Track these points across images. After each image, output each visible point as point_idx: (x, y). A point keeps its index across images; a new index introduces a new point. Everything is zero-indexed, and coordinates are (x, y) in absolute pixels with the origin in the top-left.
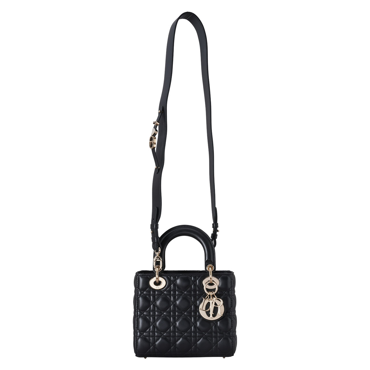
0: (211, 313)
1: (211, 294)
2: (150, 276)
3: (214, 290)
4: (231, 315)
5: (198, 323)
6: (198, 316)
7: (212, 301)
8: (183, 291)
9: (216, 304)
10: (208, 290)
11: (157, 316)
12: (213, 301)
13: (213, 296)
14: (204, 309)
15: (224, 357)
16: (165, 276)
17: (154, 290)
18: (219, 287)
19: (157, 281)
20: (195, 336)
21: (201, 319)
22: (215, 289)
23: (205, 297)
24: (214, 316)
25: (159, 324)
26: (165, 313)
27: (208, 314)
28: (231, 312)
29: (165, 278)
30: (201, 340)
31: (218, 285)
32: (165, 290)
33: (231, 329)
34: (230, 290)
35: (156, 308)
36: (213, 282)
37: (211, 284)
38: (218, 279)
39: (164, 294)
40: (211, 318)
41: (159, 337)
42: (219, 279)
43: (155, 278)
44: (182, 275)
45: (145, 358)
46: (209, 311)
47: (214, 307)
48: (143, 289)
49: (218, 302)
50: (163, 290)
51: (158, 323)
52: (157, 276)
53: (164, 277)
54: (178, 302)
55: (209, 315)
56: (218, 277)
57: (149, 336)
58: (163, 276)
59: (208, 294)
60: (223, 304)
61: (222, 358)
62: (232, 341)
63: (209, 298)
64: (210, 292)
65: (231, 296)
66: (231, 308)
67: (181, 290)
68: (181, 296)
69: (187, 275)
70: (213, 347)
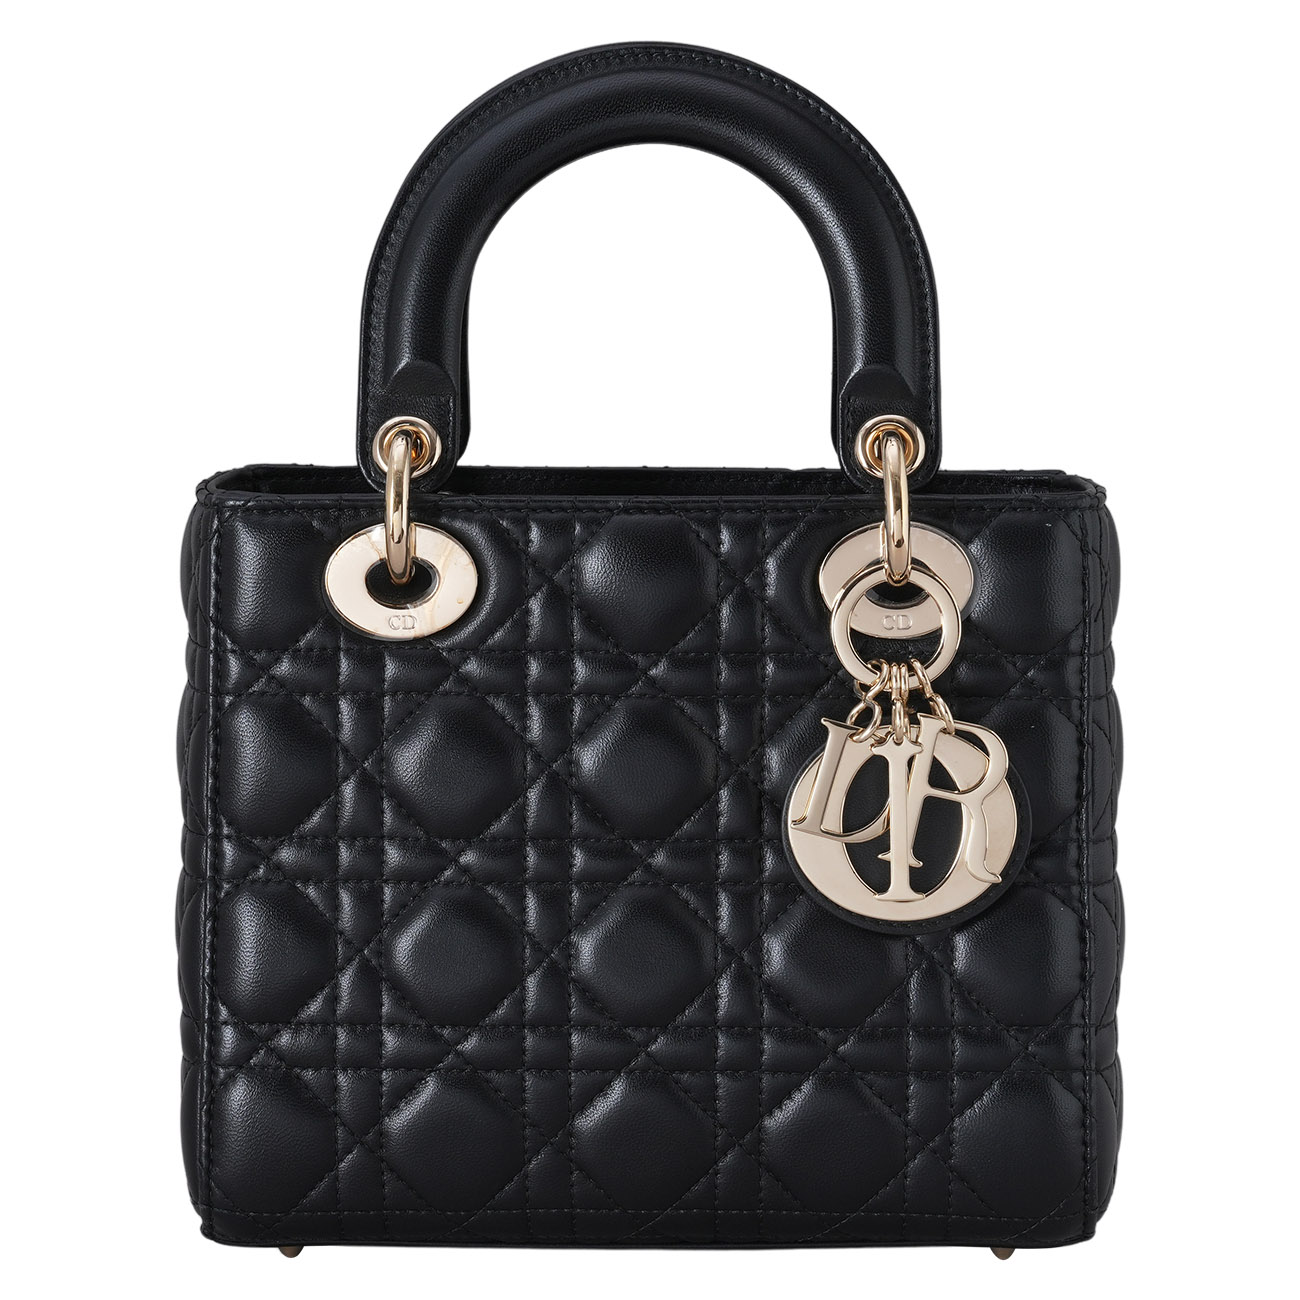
0: (900, 858)
1: (899, 681)
2: (333, 513)
3: (924, 648)
4: (1074, 873)
5: (775, 950)
7: (907, 749)
8: (640, 659)
9: (939, 776)
10: (868, 647)
11: (400, 877)
12: (914, 749)
13: (918, 703)
14: (834, 820)
15: (1003, 1249)
16: (468, 520)
17: (370, 648)
18: (968, 624)
19: (398, 565)
20: (746, 1066)
21: (798, 914)
22: (934, 637)
23: (839, 718)
24: (924, 880)
25: (421, 948)
26: (468, 858)
28: (1073, 852)
29: (474, 532)
30: (798, 1098)
31: (961, 604)
32: (467, 650)
33: (1078, 1006)
34: (1075, 644)
35: (386, 804)
36: (917, 578)
37: (898, 594)
38: (965, 542)
39: (464, 680)
40: (899, 904)
41: (413, 1071)
42: (974, 548)
43: (377, 533)
44: (626, 511)
45: (292, 1248)
46: (883, 842)
47: (929, 803)
48: (265, 642)
49: (959, 761)
50: (450, 650)
51: (404, 945)
52: (396, 518)
53: (458, 524)
54: (589, 758)
55: (876, 877)
56: (964, 532)
57: (327, 1059)
58: (454, 511)
59: (866, 688)
60: (1011, 777)
61: (986, 1252)
62: (1084, 1109)
63: (878, 723)
64: (885, 667)
65: (1075, 703)
66: (1079, 814)
67: (617, 646)
68: (616, 698)
69: (674, 513)
70: (906, 1164)
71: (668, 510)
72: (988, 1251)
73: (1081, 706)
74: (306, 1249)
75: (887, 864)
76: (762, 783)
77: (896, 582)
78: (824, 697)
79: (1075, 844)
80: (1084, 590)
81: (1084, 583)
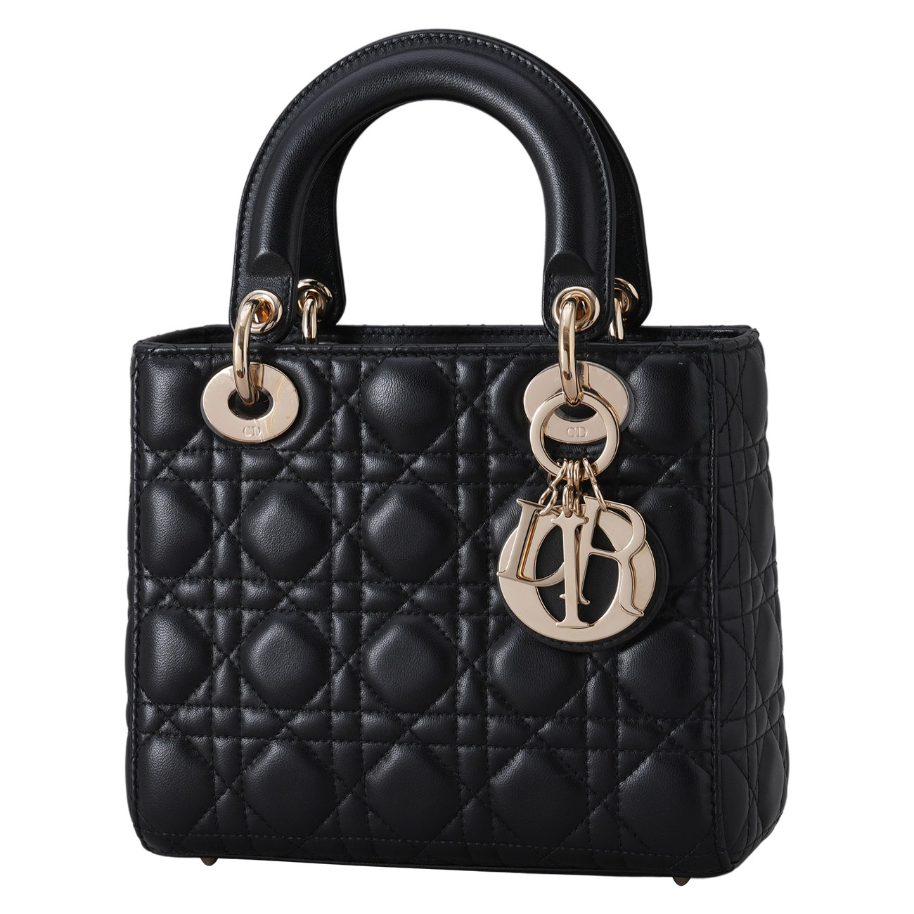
0: (571, 598)
1: (568, 470)
2: (207, 356)
3: (590, 450)
4: (705, 609)
5: (499, 659)
6: (496, 613)
7: (575, 520)
8: (404, 456)
9: (600, 539)
10: (556, 449)
12: (581, 521)
13: (585, 487)
14: (529, 571)
15: (681, 879)
16: (294, 361)
17: (235, 448)
18: (624, 433)
19: (245, 394)
21: (519, 631)
22: (603, 441)
23: (533, 498)
24: (589, 614)
27: (552, 601)
28: (705, 595)
29: (298, 368)
31: (621, 417)
32: (298, 448)
33: (708, 703)
34: (704, 447)
36: (588, 400)
37: (577, 412)
38: (623, 375)
39: (293, 470)
40: (570, 630)
42: (635, 378)
43: (227, 371)
44: (395, 354)
45: (210, 860)
47: (592, 559)
48: (175, 441)
49: (611, 525)
50: (283, 450)
53: (288, 363)
54: (377, 522)
55: (557, 612)
56: (623, 365)
58: (285, 355)
59: (553, 478)
60: (649, 538)
61: (669, 881)
62: (712, 778)
63: (554, 502)
64: (565, 463)
65: (705, 489)
66: (708, 569)
67: (390, 447)
68: (390, 484)
69: (426, 356)
70: (588, 814)
71: (423, 353)
72: (671, 879)
73: (709, 492)
74: (219, 860)
75: (563, 601)
76: (488, 544)
77: (573, 404)
78: (530, 484)
79: (706, 590)
80: (710, 409)
81: (710, 405)
